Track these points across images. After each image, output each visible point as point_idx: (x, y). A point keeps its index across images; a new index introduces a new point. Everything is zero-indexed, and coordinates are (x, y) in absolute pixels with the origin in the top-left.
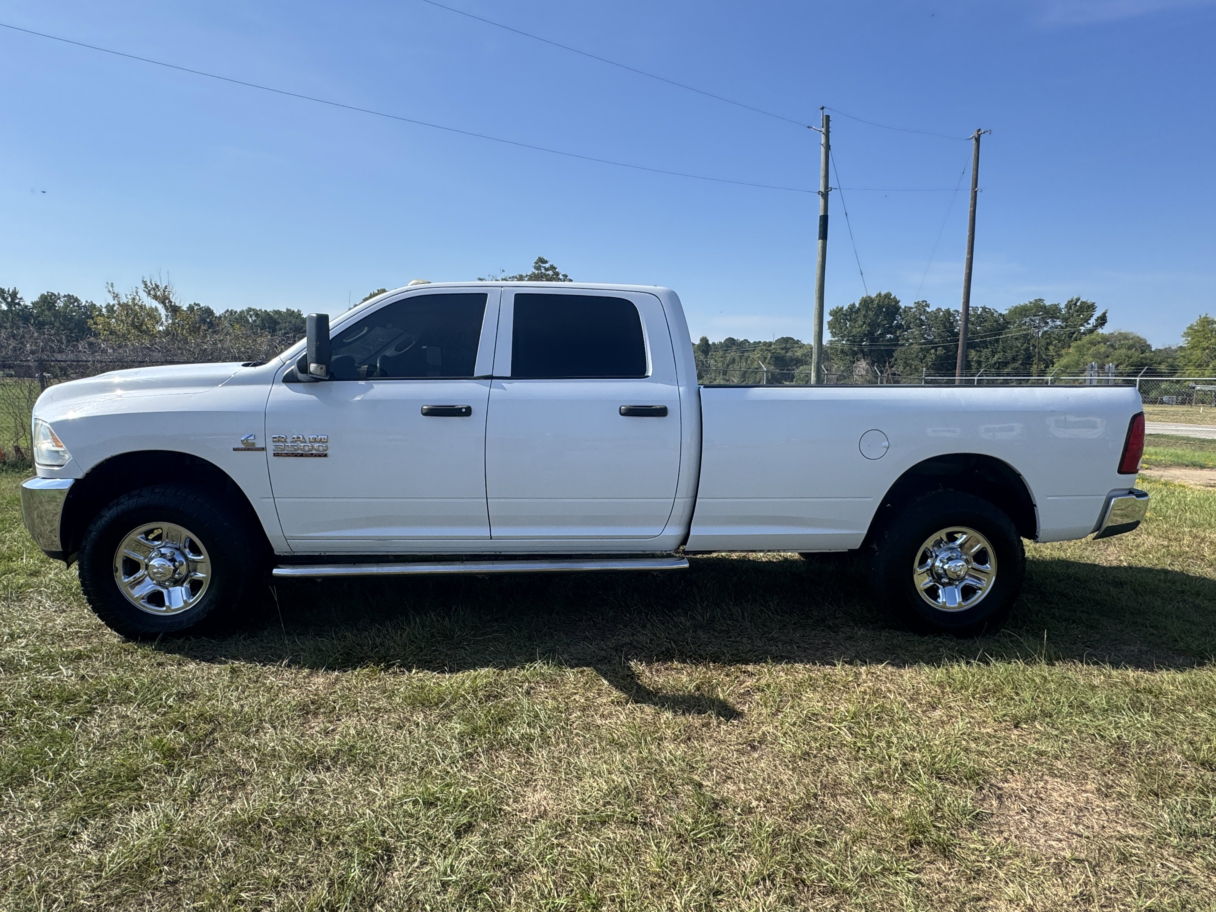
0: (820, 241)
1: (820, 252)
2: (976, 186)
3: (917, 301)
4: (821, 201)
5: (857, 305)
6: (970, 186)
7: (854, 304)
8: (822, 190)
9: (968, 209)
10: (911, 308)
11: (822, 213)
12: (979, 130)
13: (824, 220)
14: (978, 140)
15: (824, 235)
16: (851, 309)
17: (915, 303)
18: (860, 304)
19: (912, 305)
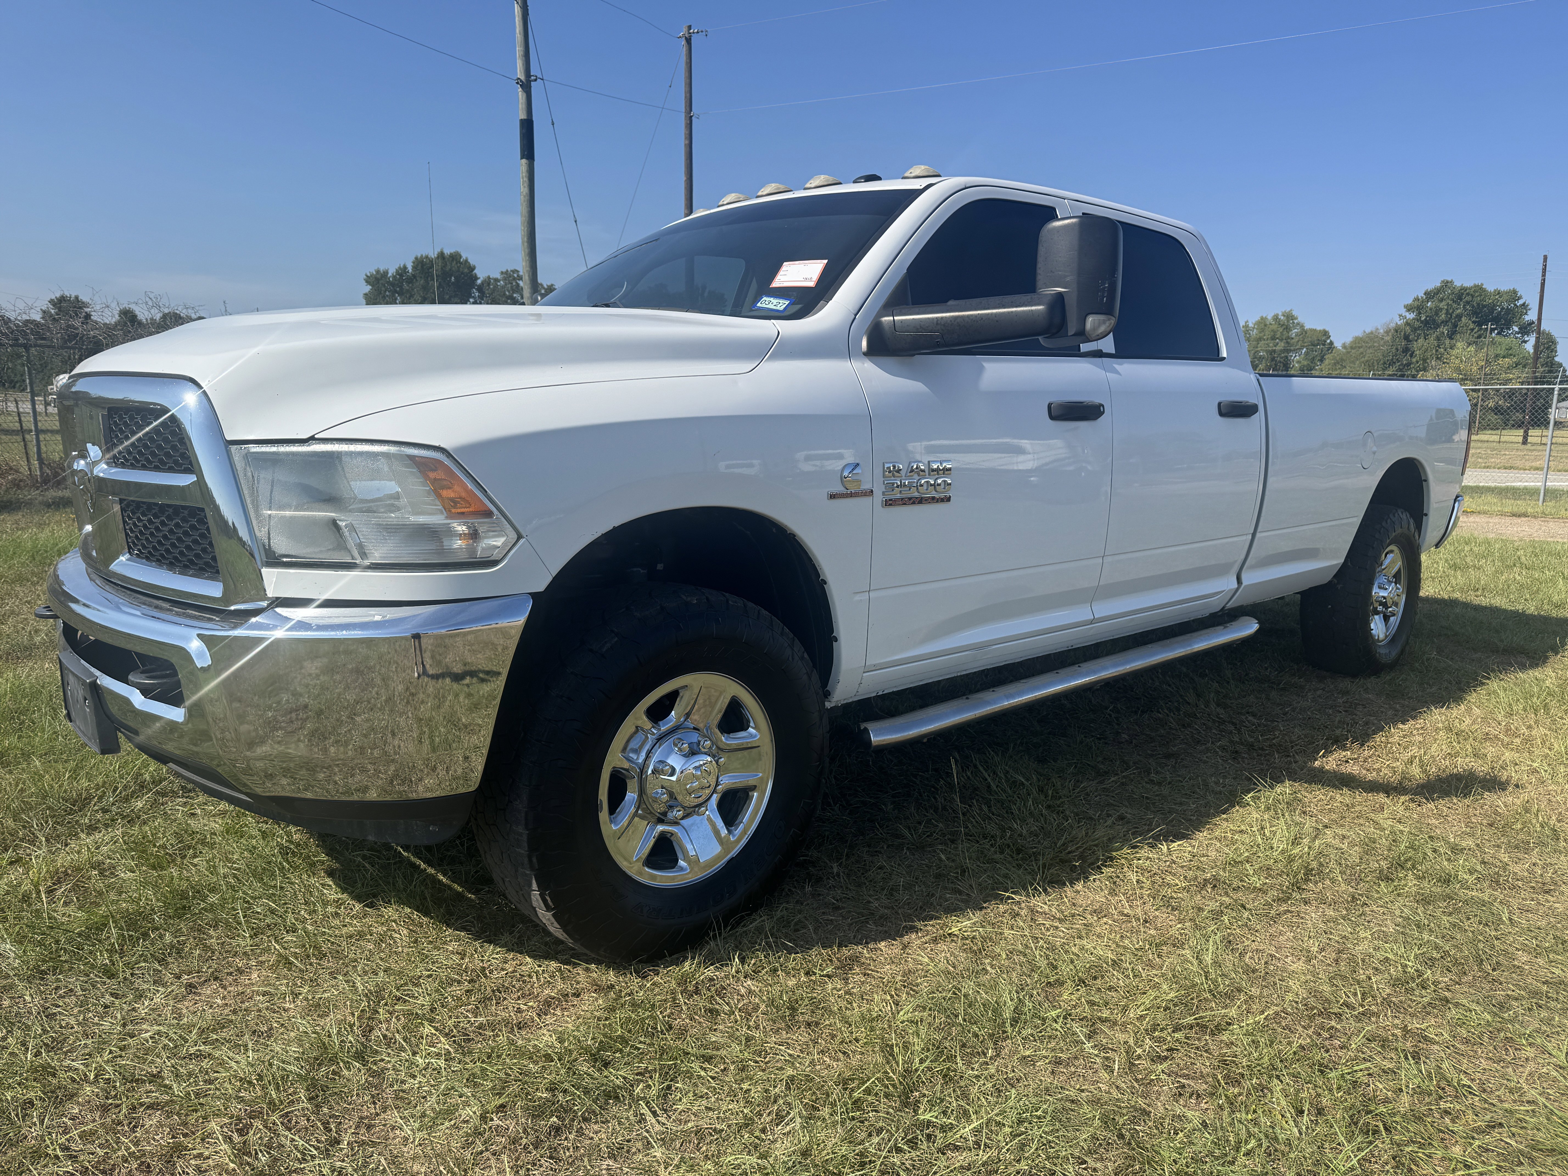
0: (524, 161)
1: (526, 179)
2: (691, 110)
3: (504, 270)
4: (521, 94)
5: (410, 269)
6: (682, 107)
7: (405, 268)
8: (521, 75)
9: (682, 142)
10: (496, 280)
11: (523, 116)
12: (690, 27)
13: (527, 127)
14: (689, 41)
15: (528, 151)
16: (401, 275)
17: (502, 273)
18: (414, 268)
19: (499, 276)
